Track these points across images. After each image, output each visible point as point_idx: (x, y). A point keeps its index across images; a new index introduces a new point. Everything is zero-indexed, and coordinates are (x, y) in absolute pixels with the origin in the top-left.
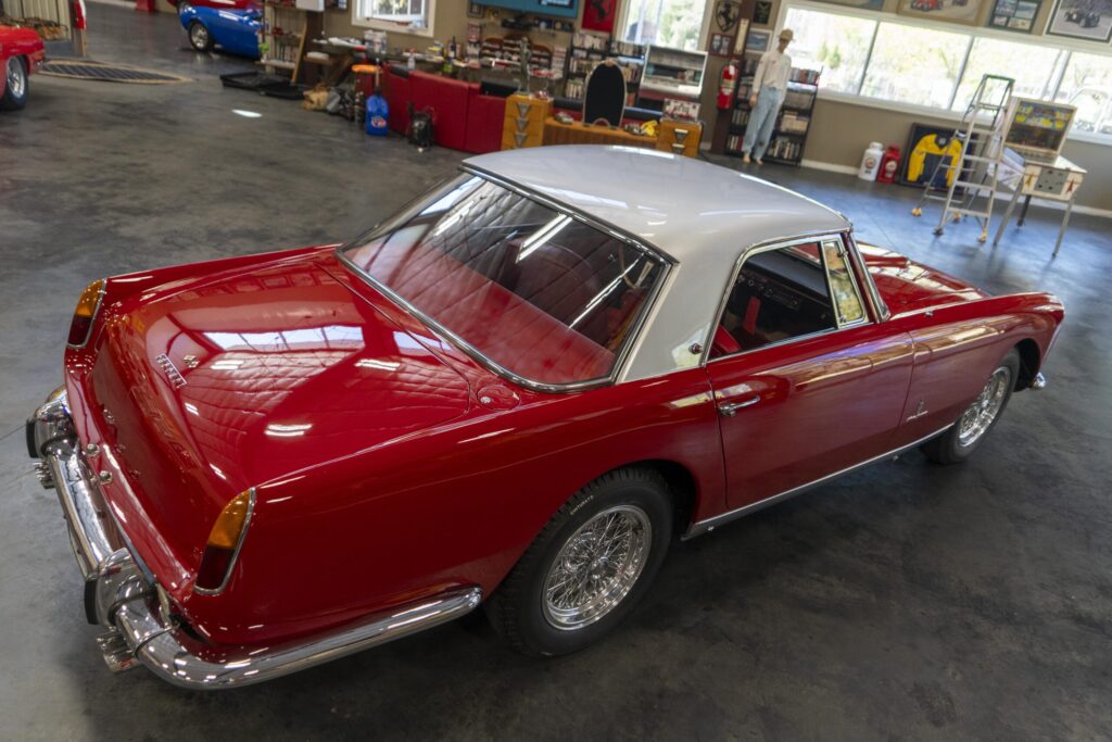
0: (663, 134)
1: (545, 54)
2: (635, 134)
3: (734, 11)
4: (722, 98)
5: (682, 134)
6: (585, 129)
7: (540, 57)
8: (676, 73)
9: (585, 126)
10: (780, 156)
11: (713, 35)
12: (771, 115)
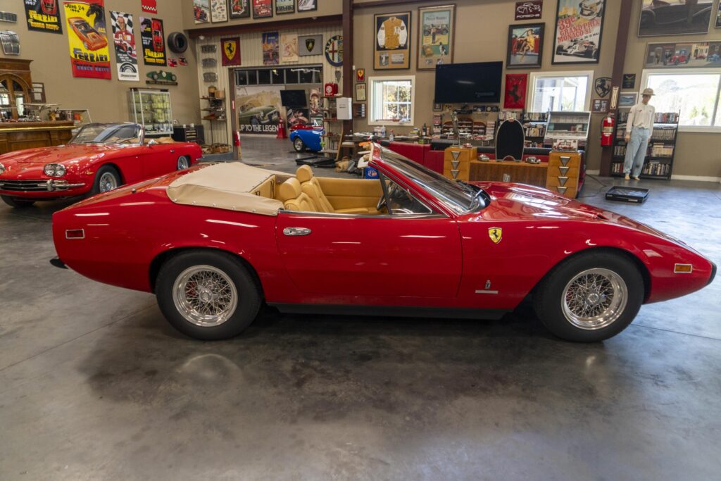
0: (552, 161)
1: (481, 127)
2: (533, 164)
3: (608, 83)
4: (604, 138)
5: (566, 159)
6: (498, 163)
7: (478, 129)
8: (569, 128)
9: (498, 161)
10: (654, 174)
11: (594, 101)
12: (642, 147)
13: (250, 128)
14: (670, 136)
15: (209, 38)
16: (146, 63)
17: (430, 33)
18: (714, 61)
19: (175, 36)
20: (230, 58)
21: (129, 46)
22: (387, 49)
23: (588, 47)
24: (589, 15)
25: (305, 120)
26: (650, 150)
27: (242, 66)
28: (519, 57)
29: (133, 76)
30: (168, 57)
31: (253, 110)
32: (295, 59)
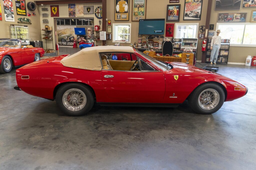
0: (183, 56)
2: (176, 57)
3: (204, 28)
4: (203, 49)
5: (188, 55)
6: (163, 57)
7: (156, 44)
8: (190, 44)
9: (163, 56)
10: (221, 62)
11: (199, 34)
12: (217, 52)
13: (61, 43)
14: (227, 47)
15: (45, 5)
16: (18, 14)
17: (137, 7)
18: (242, 20)
19: (30, 3)
20: (55, 14)
21: (10, 7)
22: (120, 13)
23: (197, 14)
24: (197, 2)
25: (85, 40)
26: (220, 53)
27: (60, 17)
28: (171, 17)
29: (12, 20)
30: (27, 12)
31: (63, 36)
32: (82, 15)
